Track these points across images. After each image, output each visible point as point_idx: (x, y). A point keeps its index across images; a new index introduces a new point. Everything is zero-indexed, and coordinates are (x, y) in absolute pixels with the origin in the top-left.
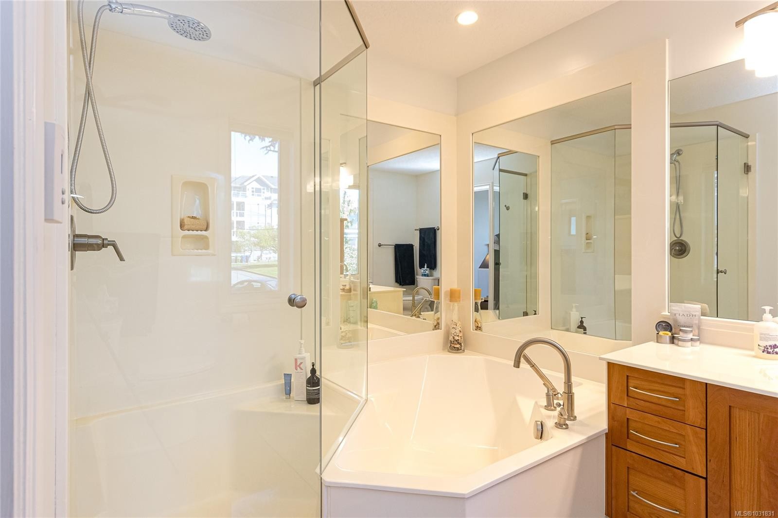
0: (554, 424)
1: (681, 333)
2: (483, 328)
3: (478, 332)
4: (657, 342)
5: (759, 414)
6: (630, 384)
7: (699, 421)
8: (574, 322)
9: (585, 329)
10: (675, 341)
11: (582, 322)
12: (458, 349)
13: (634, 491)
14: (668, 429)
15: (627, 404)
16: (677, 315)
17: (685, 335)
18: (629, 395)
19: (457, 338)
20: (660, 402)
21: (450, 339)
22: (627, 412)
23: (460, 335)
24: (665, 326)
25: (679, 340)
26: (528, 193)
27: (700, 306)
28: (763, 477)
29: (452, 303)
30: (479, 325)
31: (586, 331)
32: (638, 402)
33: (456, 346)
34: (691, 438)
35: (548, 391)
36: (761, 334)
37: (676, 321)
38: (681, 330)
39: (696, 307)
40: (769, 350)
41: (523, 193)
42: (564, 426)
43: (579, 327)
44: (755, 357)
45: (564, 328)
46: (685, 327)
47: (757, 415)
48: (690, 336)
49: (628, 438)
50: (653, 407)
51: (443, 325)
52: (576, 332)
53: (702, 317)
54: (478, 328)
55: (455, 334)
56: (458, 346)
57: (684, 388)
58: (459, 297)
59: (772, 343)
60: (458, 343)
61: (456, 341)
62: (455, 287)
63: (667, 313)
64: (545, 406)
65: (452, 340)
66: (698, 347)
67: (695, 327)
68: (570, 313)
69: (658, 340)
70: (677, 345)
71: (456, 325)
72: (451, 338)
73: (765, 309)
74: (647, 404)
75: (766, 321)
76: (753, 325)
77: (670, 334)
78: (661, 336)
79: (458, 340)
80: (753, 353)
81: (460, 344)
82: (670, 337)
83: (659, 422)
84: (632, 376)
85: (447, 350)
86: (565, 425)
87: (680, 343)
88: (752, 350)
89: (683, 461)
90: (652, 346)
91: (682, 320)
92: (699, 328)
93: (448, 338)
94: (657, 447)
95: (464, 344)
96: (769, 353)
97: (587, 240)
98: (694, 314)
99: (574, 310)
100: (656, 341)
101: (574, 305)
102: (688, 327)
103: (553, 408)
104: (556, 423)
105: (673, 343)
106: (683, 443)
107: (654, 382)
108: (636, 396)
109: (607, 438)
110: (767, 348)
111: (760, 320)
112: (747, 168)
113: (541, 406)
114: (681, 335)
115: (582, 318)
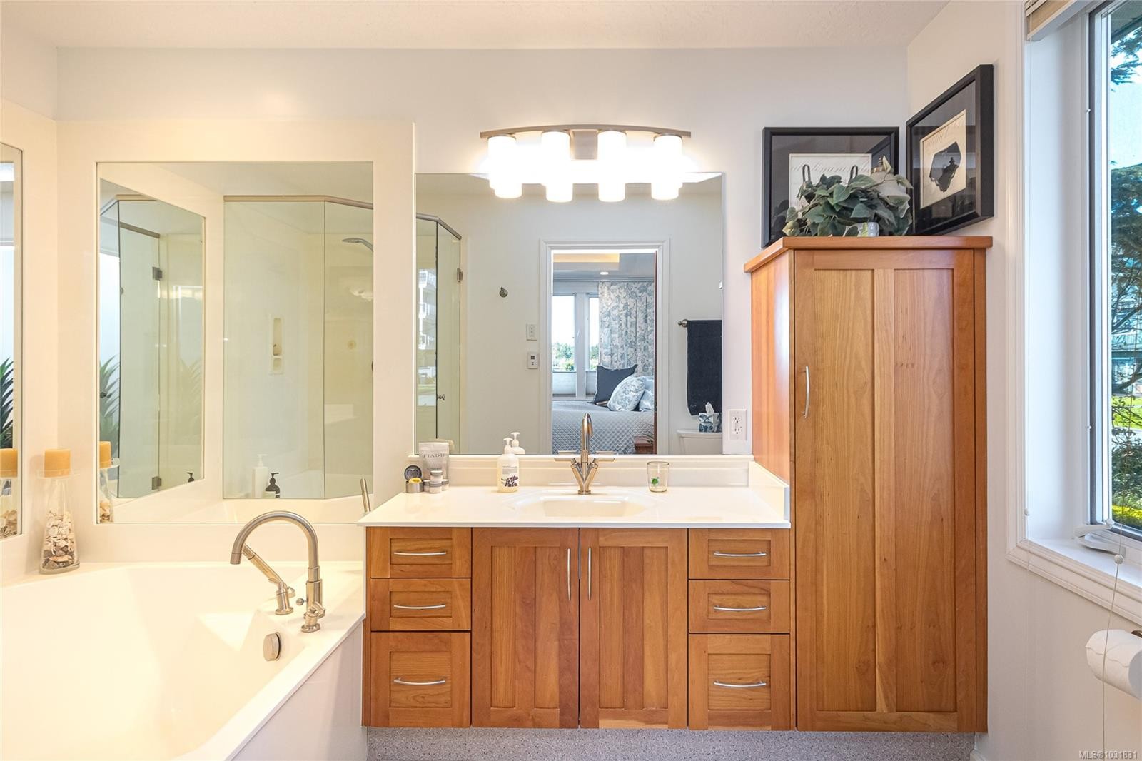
0: (300, 628)
1: (432, 477)
2: (116, 517)
3: (106, 524)
4: (407, 492)
5: (515, 547)
6: (393, 549)
7: (465, 571)
8: (262, 480)
9: (277, 490)
10: (426, 488)
11: (273, 481)
12: (66, 564)
13: (397, 679)
14: (434, 590)
15: (391, 575)
16: (427, 457)
17: (436, 479)
18: (393, 561)
19: (62, 544)
20: (426, 562)
21: (46, 548)
22: (391, 584)
23: (69, 537)
24: (414, 471)
25: (430, 485)
26: (161, 268)
27: (447, 444)
28: (518, 610)
29: (49, 480)
30: (108, 513)
31: (279, 493)
32: (403, 568)
33: (60, 559)
34: (458, 592)
35: (280, 589)
36: (504, 467)
37: (425, 464)
38: (431, 474)
39: (444, 445)
40: (511, 483)
41: (153, 268)
42: (315, 628)
43: (268, 489)
44: (499, 492)
45: (242, 494)
46: (434, 469)
47: (513, 549)
48: (441, 480)
49: (391, 616)
50: (420, 569)
51: (26, 524)
52: (264, 497)
53: (450, 456)
54: (105, 517)
55: (59, 537)
56: (66, 558)
57: (451, 539)
58: (68, 466)
59: (512, 475)
60: (66, 553)
61: (62, 549)
62: (54, 446)
63: (413, 456)
64: (277, 610)
65: (53, 548)
66: (450, 490)
67: (443, 468)
68: (254, 470)
69: (408, 490)
70: (429, 492)
71: (62, 520)
72: (49, 546)
73: (506, 441)
74: (414, 567)
75: (507, 453)
76: (496, 459)
77: (420, 480)
78: (411, 484)
79: (66, 546)
80: (496, 488)
81: (71, 554)
82: (420, 483)
83: (425, 585)
84: (395, 537)
85: (37, 571)
86: (315, 625)
87: (432, 489)
88: (496, 485)
89: (449, 620)
90: (402, 497)
91: (431, 461)
92: (447, 470)
93: (41, 547)
94: (423, 615)
95: (78, 552)
96: (510, 486)
97: (274, 355)
98: (443, 453)
99: (260, 463)
100: (405, 490)
101: (260, 456)
102: (437, 469)
103: (288, 609)
104: (303, 627)
105: (423, 491)
106: (449, 601)
107: (421, 539)
108: (401, 562)
109: (364, 626)
110: (508, 480)
111: (502, 452)
112: (460, 275)
113: (271, 613)
114: (433, 480)
115: (273, 475)
